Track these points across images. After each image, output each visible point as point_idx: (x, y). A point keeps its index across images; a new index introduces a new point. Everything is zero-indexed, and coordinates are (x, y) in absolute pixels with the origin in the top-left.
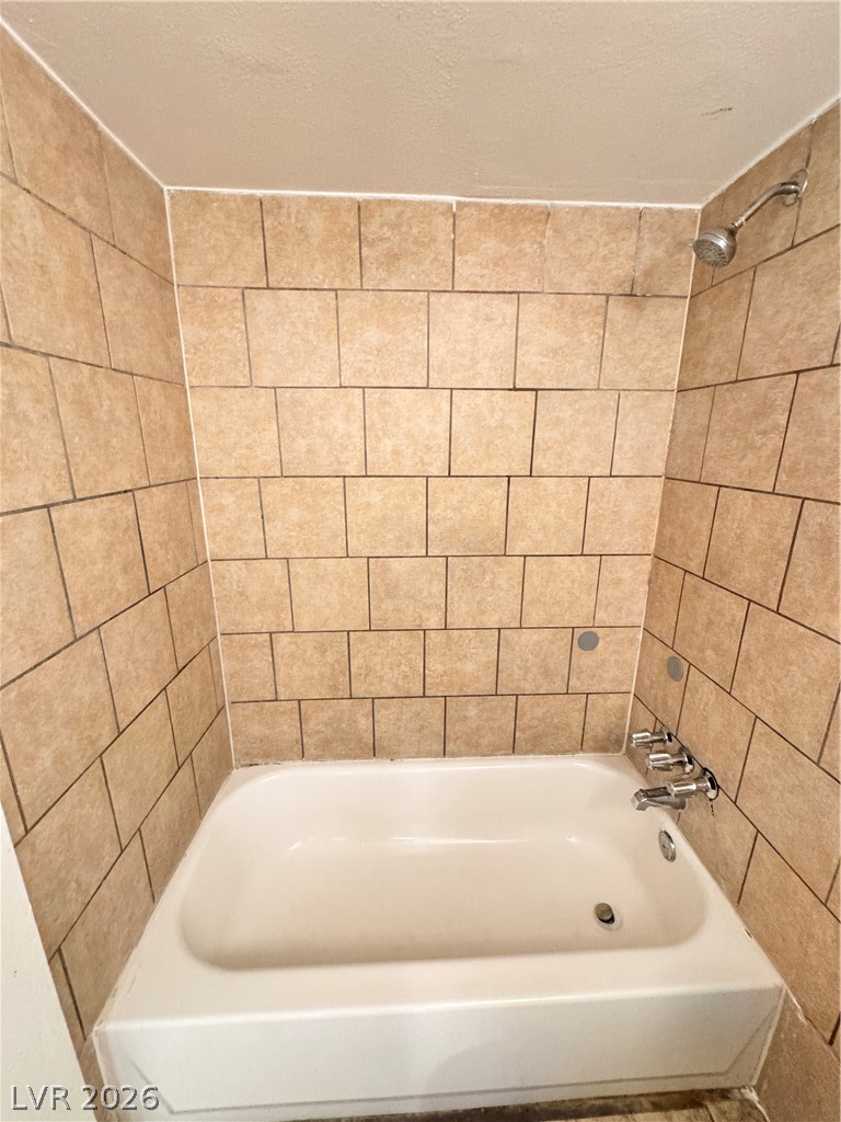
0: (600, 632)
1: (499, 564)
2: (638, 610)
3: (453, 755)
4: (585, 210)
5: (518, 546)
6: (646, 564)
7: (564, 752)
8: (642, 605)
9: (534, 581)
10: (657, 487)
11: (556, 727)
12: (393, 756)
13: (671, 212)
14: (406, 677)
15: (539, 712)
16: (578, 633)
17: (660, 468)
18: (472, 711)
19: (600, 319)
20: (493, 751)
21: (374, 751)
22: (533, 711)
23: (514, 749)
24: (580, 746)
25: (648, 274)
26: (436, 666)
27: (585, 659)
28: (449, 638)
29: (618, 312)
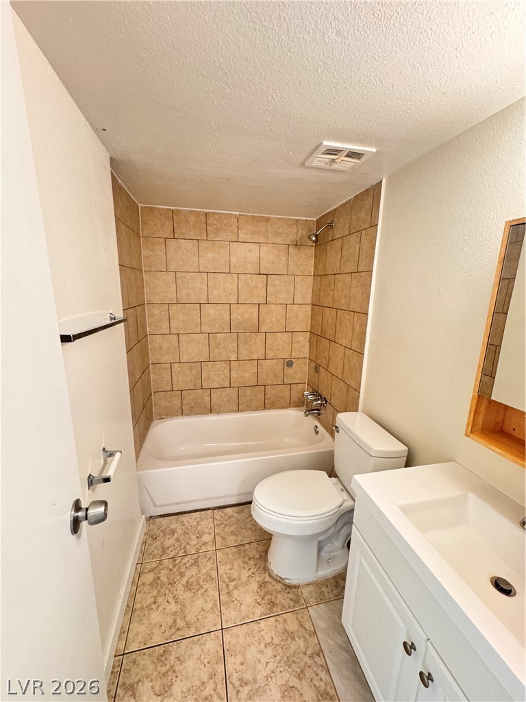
0: (294, 360)
1: (257, 336)
2: (306, 352)
3: (243, 411)
4: (280, 218)
5: (263, 329)
6: (308, 335)
7: (283, 408)
8: (307, 350)
9: (269, 341)
10: (309, 308)
11: (280, 398)
12: (219, 412)
13: (306, 220)
14: (223, 380)
15: (273, 392)
16: (286, 361)
17: (310, 301)
18: (248, 393)
19: (287, 252)
20: (256, 409)
21: (211, 411)
22: (272, 391)
23: (265, 408)
24: (289, 405)
25: (301, 239)
26: (234, 375)
27: (289, 371)
28: (239, 364)
29: (292, 249)
